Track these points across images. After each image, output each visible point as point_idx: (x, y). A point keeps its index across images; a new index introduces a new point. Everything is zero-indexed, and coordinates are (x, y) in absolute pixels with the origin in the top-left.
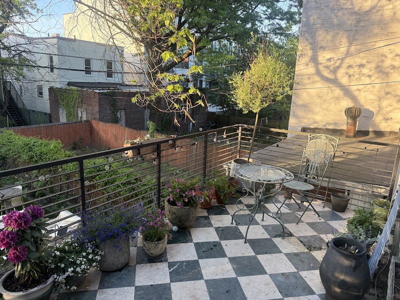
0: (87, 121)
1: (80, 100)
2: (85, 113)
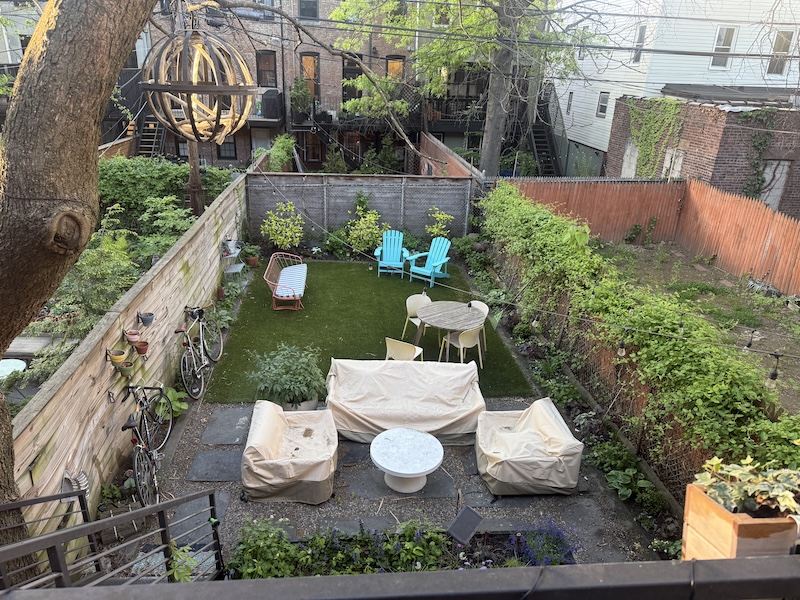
0: (680, 182)
1: (677, 129)
2: (681, 160)
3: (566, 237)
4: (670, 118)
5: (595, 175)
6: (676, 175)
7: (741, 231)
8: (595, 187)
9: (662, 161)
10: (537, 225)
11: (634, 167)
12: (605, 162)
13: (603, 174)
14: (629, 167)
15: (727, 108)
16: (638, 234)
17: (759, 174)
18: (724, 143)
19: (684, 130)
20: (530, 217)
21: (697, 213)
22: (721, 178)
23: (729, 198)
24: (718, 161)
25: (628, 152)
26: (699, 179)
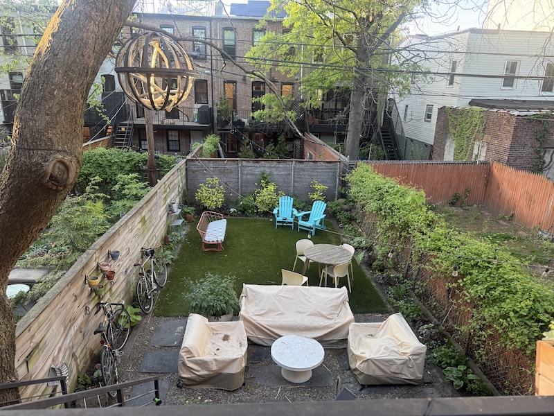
0: (485, 163)
1: (481, 128)
2: (485, 149)
3: (408, 199)
4: (476, 120)
5: (426, 159)
6: (482, 159)
7: (531, 197)
8: (426, 167)
9: (472, 150)
10: (387, 192)
11: (452, 154)
12: (431, 152)
13: (431, 158)
14: (449, 154)
15: (516, 113)
16: (457, 199)
17: (541, 158)
18: (515, 137)
19: (487, 128)
20: (382, 186)
21: (498, 184)
22: (515, 161)
23: (520, 173)
24: (511, 149)
25: (448, 144)
26: (499, 161)
